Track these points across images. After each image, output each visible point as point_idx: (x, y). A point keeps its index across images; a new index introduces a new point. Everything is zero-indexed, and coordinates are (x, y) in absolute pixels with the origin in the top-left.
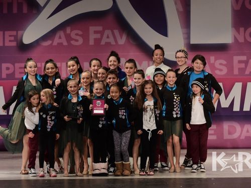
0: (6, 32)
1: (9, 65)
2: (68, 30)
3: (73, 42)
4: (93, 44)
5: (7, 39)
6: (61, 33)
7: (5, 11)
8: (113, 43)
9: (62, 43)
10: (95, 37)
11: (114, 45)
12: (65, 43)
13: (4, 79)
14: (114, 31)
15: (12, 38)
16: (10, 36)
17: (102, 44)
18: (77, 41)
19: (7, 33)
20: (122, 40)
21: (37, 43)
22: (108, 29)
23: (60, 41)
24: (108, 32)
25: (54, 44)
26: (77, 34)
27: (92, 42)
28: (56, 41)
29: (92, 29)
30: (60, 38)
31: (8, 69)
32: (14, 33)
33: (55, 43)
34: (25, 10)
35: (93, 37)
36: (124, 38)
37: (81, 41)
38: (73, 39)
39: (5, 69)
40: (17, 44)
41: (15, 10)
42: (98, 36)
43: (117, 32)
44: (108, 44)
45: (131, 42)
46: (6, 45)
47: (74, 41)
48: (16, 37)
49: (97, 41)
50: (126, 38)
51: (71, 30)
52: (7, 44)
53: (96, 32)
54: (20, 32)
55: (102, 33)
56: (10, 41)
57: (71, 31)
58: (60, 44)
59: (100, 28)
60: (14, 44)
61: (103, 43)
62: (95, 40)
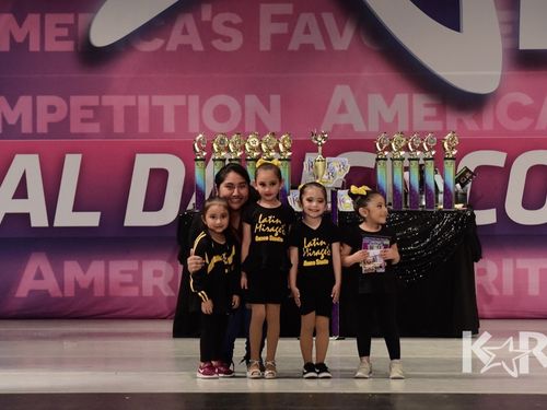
0: (47, 16)
1: (55, 100)
2: (206, 12)
3: (217, 44)
5: (51, 32)
6: (188, 20)
8: (320, 46)
9: (190, 46)
10: (274, 31)
11: (321, 51)
12: (198, 47)
13: (42, 136)
14: (323, 15)
15: (65, 32)
16: (58, 26)
17: (290, 48)
18: (227, 39)
20: (344, 39)
21: (127, 43)
22: (308, 11)
23: (185, 40)
24: (307, 18)
25: (168, 49)
26: (228, 24)
27: (265, 44)
28: (176, 39)
29: (267, 10)
30: (185, 32)
31: (52, 109)
32: (69, 18)
33: (172, 47)
35: (267, 30)
36: (349, 33)
37: (237, 41)
38: (217, 36)
39: (45, 109)
40: (76, 46)
42: (282, 28)
43: (329, 19)
44: (307, 49)
45: (367, 43)
46: (47, 49)
47: (219, 41)
48: (72, 28)
49: (280, 41)
50: (355, 34)
51: (215, 13)
52: (52, 46)
53: (276, 18)
54: (83, 18)
55: (291, 20)
56: (58, 39)
57: (214, 15)
58: (185, 49)
59: (287, 9)
60: (68, 46)
61: (294, 46)
62: (275, 38)
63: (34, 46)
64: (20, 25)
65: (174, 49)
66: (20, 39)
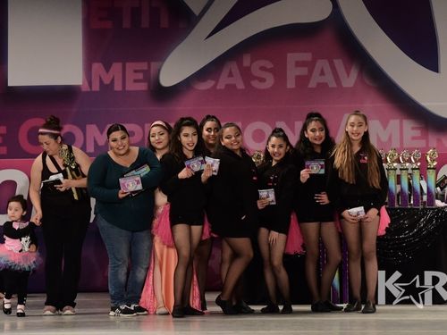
0: (128, 64)
1: (133, 127)
2: (246, 61)
3: (255, 84)
4: (294, 86)
5: (130, 76)
6: (232, 66)
7: (126, 24)
8: (332, 84)
9: (234, 86)
10: (298, 74)
11: (332, 88)
12: (241, 86)
14: (335, 61)
15: (140, 76)
16: (136, 71)
17: (310, 86)
18: (262, 80)
19: (130, 66)
20: (350, 79)
21: (186, 85)
22: (323, 58)
23: (231, 81)
24: (322, 64)
25: (218, 87)
26: (263, 69)
27: (291, 84)
28: (224, 81)
29: (292, 58)
30: (231, 75)
32: (144, 66)
33: (221, 86)
34: (165, 22)
35: (293, 73)
36: (354, 74)
37: (270, 81)
38: (255, 78)
40: (149, 87)
41: (145, 23)
42: (303, 71)
43: (339, 63)
44: (322, 87)
45: (368, 82)
46: (128, 88)
47: (256, 81)
48: (146, 73)
49: (302, 81)
50: (359, 75)
52: (131, 86)
53: (299, 64)
54: (154, 65)
55: (310, 65)
56: (135, 81)
57: (252, 62)
58: (231, 87)
59: (307, 57)
60: (143, 87)
61: (312, 84)
62: (298, 78)
63: (118, 87)
64: (107, 71)
65: (223, 87)
66: (107, 82)
